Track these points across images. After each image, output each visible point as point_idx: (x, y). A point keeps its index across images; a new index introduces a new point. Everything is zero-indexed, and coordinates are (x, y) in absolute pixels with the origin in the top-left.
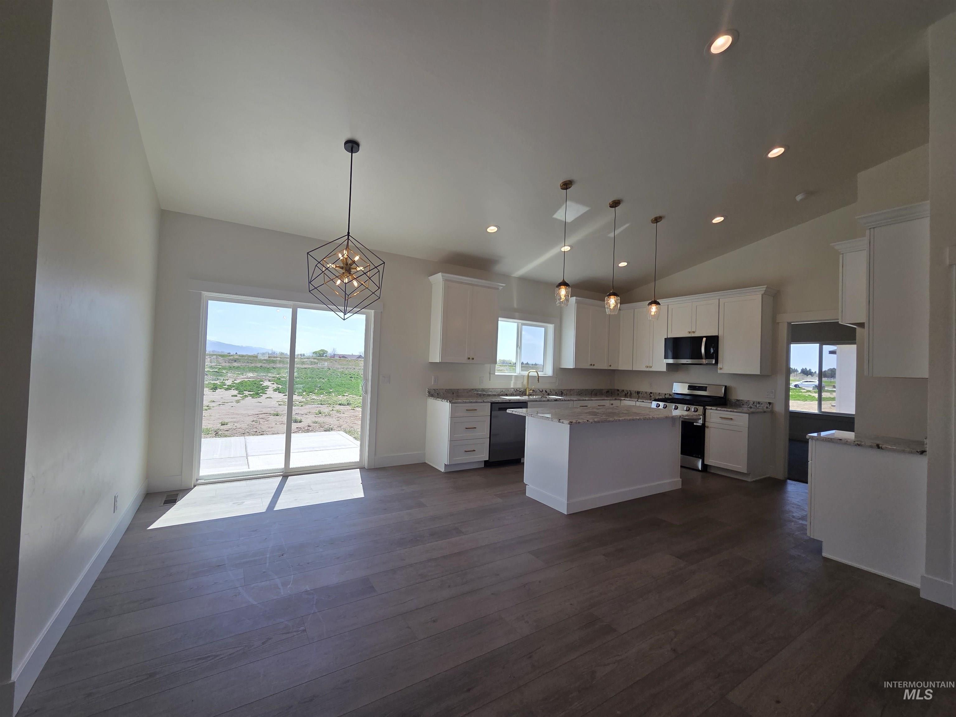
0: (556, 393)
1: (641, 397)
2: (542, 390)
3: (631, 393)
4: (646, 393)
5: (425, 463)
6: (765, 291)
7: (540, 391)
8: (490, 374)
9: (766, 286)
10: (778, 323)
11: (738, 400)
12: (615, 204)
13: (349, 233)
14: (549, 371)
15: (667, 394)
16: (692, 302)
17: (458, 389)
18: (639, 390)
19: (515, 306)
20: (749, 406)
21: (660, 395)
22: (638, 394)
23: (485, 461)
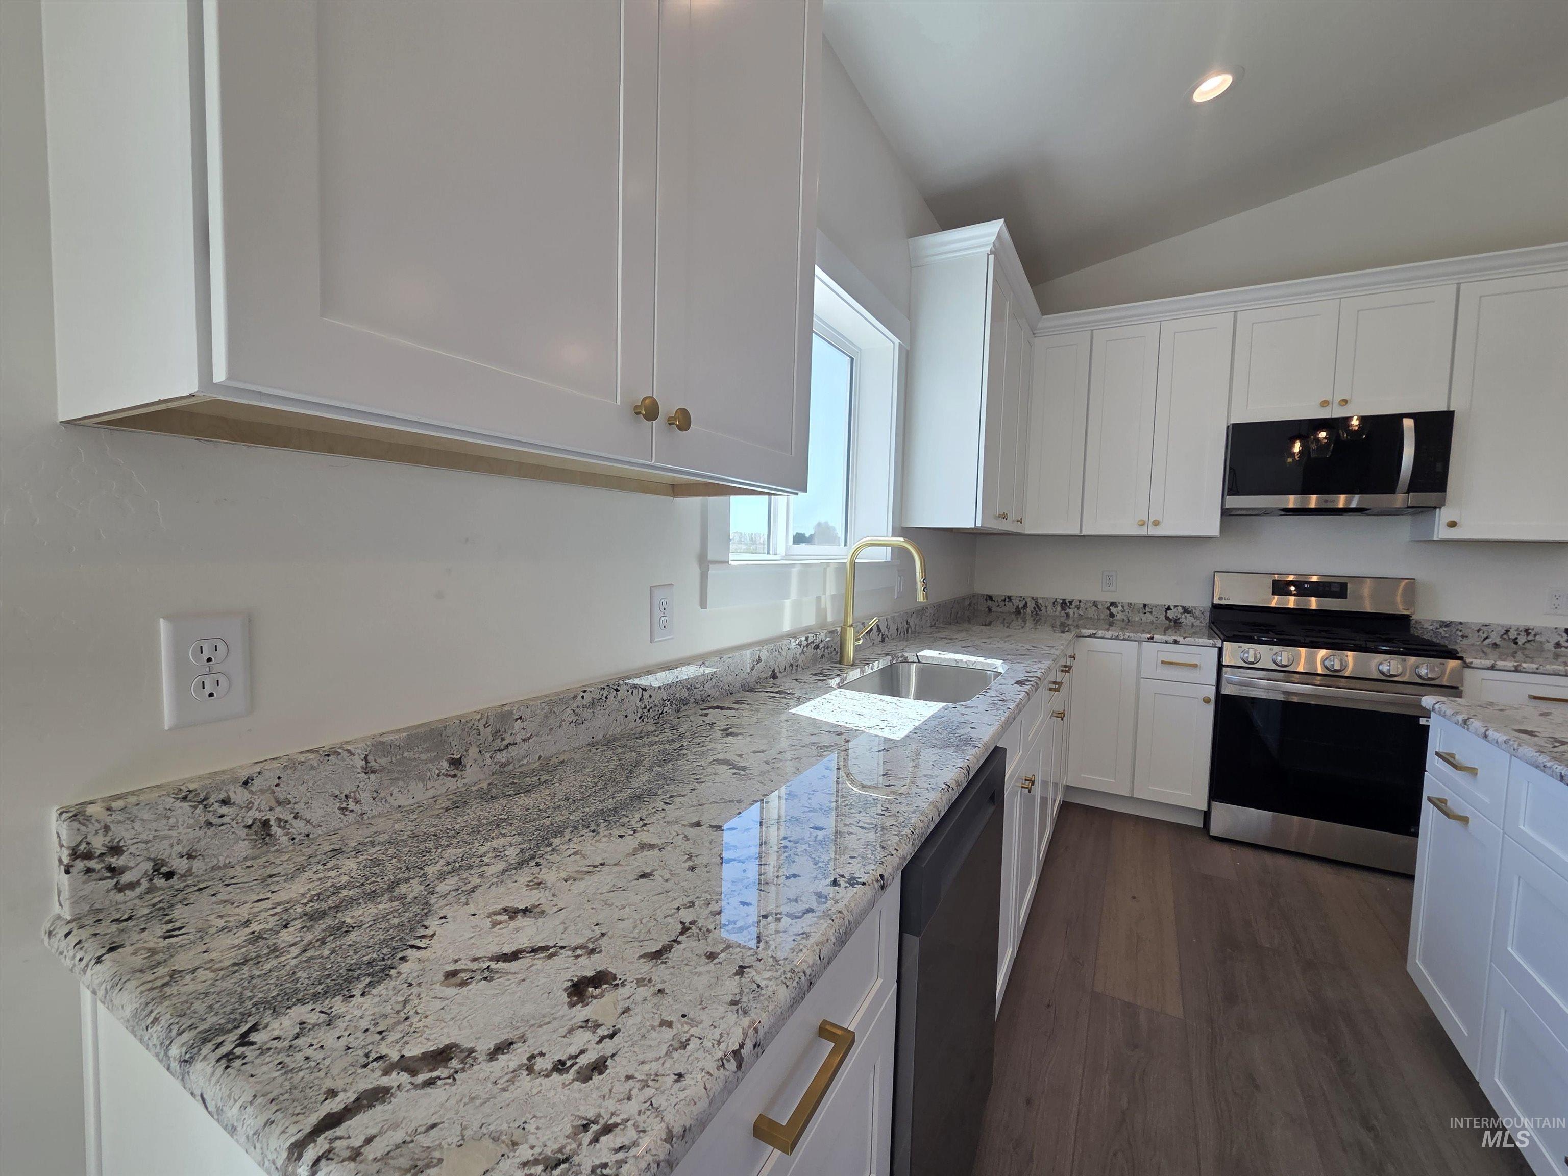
1: (1076, 615)
3: (1038, 606)
4: (1095, 604)
11: (1447, 625)
15: (1176, 607)
16: (1340, 298)
18: (1069, 598)
21: (1147, 609)
22: (1063, 609)
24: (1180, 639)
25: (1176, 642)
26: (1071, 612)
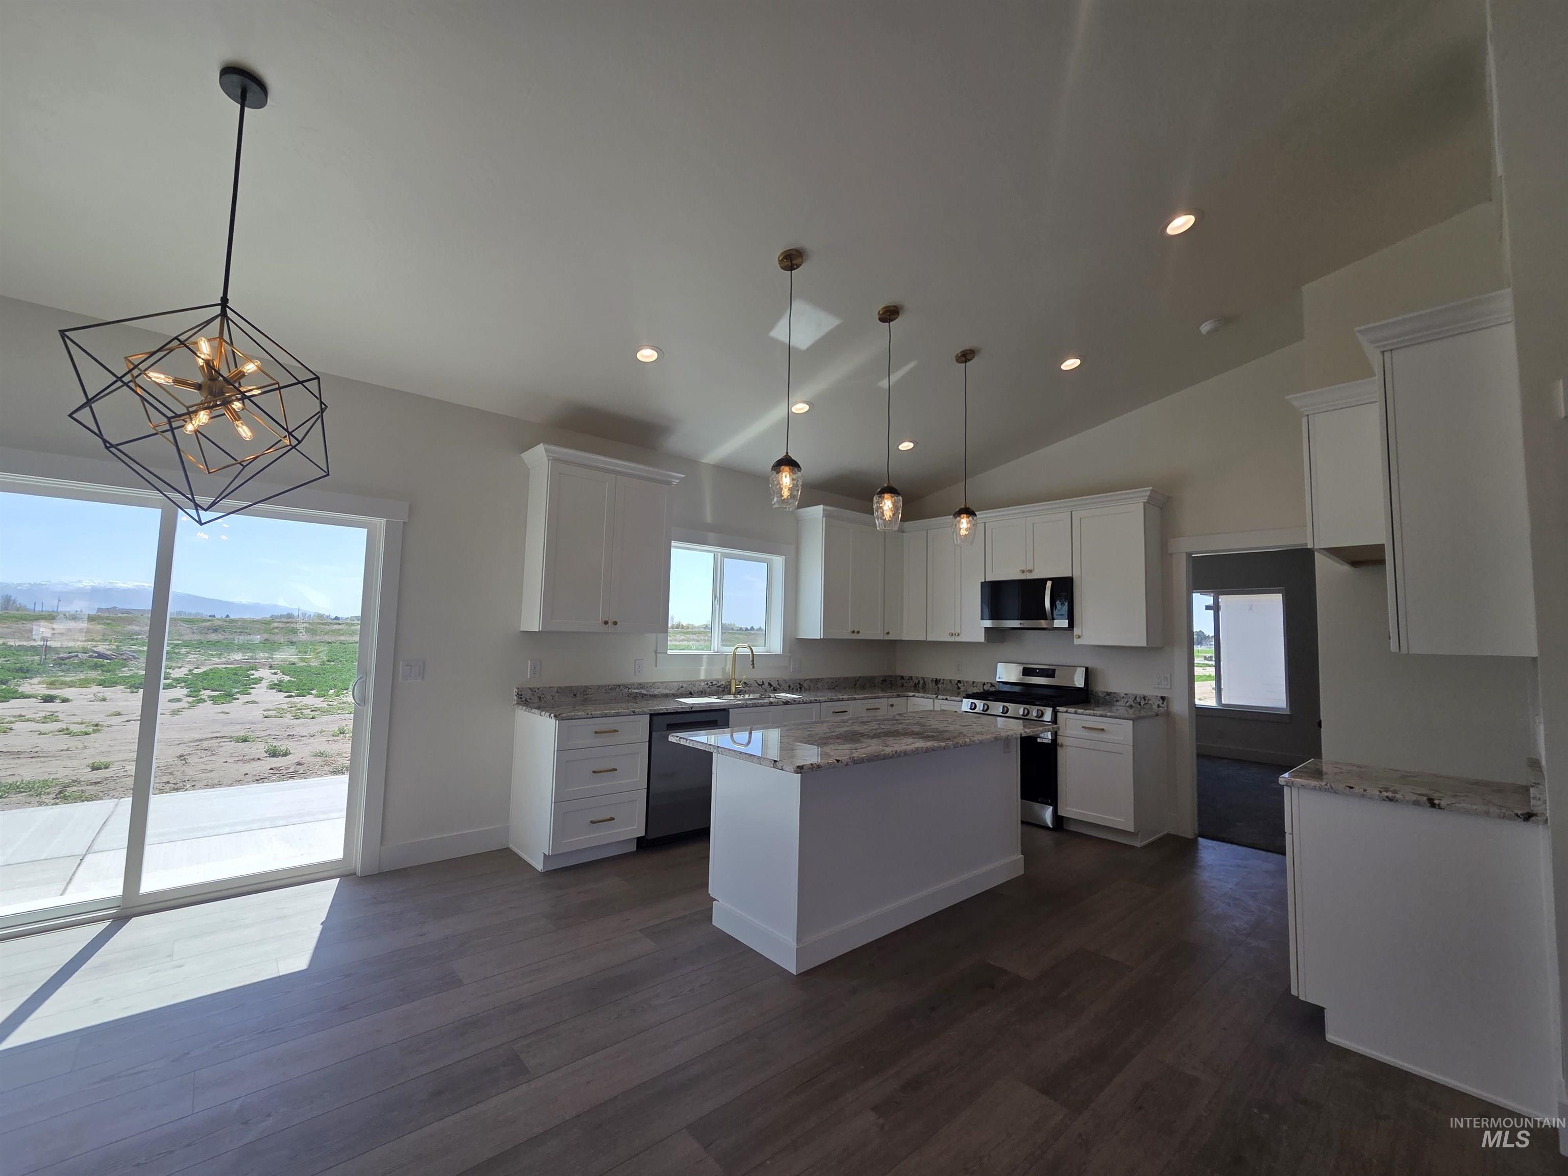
0: (789, 687)
1: (942, 688)
2: (763, 682)
3: (924, 683)
4: (951, 681)
5: (509, 848)
6: (1149, 496)
7: (759, 685)
8: (656, 652)
9: (1151, 488)
10: (1171, 554)
11: (1109, 694)
12: (890, 314)
13: (224, 300)
14: (775, 645)
15: (987, 683)
16: (1025, 517)
17: (587, 687)
18: (939, 677)
19: (709, 519)
20: (1127, 705)
21: (975, 685)
22: (936, 684)
23: (638, 839)
24: (948, 697)
25: (947, 699)
26: (939, 686)
